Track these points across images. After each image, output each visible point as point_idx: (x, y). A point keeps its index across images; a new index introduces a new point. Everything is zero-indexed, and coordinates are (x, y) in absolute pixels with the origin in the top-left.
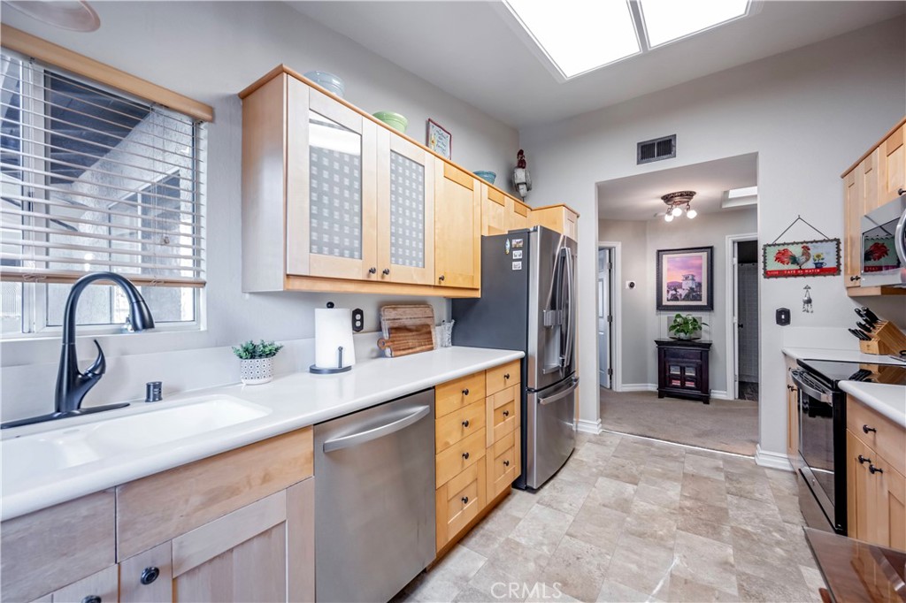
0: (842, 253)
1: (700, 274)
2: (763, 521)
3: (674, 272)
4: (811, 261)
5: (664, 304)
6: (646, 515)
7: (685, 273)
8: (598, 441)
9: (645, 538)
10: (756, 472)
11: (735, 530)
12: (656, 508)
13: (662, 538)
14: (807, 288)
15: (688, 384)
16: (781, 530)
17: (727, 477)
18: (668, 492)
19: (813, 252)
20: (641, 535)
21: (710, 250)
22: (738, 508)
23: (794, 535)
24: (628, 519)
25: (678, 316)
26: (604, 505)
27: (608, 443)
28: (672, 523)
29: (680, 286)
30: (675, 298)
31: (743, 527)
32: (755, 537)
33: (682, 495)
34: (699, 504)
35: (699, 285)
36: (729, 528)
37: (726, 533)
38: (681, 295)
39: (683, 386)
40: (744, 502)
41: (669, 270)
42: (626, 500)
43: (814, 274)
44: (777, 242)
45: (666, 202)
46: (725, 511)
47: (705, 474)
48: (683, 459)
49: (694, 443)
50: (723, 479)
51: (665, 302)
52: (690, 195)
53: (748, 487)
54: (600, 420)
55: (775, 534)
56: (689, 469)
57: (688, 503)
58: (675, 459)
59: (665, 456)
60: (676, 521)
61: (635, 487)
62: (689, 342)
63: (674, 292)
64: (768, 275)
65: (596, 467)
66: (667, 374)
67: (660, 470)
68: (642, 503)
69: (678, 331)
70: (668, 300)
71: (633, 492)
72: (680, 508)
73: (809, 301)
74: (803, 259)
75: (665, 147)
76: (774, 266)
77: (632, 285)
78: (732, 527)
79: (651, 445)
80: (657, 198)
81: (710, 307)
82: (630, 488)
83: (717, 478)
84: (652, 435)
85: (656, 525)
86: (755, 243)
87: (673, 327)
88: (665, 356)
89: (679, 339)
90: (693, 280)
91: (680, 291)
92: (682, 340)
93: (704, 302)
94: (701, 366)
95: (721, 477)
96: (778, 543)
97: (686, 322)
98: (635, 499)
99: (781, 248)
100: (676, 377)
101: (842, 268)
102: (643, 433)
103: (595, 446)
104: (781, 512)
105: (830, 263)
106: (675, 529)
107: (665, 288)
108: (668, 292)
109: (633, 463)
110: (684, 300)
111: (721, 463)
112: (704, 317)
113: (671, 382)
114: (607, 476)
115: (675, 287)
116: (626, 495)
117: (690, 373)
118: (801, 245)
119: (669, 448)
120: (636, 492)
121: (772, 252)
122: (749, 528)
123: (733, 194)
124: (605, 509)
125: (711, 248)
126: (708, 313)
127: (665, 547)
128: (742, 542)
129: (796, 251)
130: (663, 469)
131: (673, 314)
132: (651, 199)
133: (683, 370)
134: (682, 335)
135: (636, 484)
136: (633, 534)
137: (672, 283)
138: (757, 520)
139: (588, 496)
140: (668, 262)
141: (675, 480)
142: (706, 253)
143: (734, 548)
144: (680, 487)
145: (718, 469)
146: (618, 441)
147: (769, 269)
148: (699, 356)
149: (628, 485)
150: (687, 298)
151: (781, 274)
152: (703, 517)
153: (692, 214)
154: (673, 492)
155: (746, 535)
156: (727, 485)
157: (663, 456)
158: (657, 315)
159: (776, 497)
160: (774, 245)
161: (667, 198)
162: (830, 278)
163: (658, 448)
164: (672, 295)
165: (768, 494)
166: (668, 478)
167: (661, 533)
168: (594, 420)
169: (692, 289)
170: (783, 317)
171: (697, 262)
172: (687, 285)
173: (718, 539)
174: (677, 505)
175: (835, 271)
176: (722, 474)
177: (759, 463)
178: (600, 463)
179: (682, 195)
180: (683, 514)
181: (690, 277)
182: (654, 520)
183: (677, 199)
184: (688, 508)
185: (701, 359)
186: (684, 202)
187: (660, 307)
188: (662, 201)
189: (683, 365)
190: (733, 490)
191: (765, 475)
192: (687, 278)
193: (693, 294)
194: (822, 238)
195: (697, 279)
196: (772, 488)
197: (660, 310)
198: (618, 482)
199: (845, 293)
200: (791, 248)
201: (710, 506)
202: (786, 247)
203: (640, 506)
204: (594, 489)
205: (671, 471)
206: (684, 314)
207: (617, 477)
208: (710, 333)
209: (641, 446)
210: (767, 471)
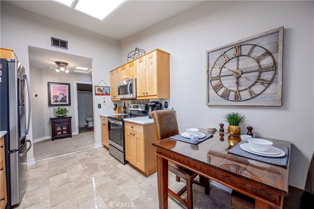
0: (110, 90)
1: (66, 93)
2: (105, 161)
3: (56, 91)
4: (105, 91)
5: (51, 104)
6: (77, 179)
7: (60, 92)
8: (36, 166)
9: (82, 185)
10: (96, 150)
11: (101, 167)
12: (78, 175)
13: (86, 181)
14: (104, 98)
15: (64, 132)
16: (109, 161)
17: (91, 155)
18: (79, 168)
19: (105, 89)
20: (80, 185)
21: (69, 85)
22: (98, 161)
23: (112, 160)
24: (72, 184)
25: (59, 108)
26: (59, 186)
27: (43, 165)
28: (86, 175)
29: (58, 97)
30: (56, 101)
31: (102, 165)
32: (106, 165)
33: (83, 167)
34: (89, 166)
35: (66, 97)
36: (100, 167)
37: (100, 169)
38: (59, 100)
39: (62, 133)
40: (99, 159)
41: (53, 90)
42: (66, 179)
43: (105, 95)
44: (98, 86)
45: (57, 64)
46: (96, 163)
47: (85, 157)
48: (76, 157)
49: (76, 150)
50: (90, 156)
51: (52, 103)
52: (67, 64)
53: (97, 155)
54: (34, 157)
55: (109, 162)
56: (80, 158)
57: (86, 167)
58: (73, 158)
59: (69, 158)
60: (87, 174)
61: (67, 173)
62: (63, 117)
63: (56, 99)
64: (96, 94)
65: (45, 176)
66: (56, 131)
67: (71, 163)
68: (73, 176)
69: (59, 114)
70: (53, 102)
71: (67, 175)
72: (85, 170)
73: (104, 102)
74: (103, 91)
75: (64, 44)
76: (97, 92)
77: (36, 96)
78: (100, 166)
79: (62, 157)
80: (53, 61)
81: (69, 104)
82: (65, 175)
83: (88, 157)
84: (60, 154)
85: (82, 179)
86: (92, 85)
87: (57, 112)
88: (54, 124)
89: (59, 117)
90: (63, 95)
91: (58, 99)
92: (60, 117)
93: (67, 103)
94: (69, 125)
95: (89, 156)
96: (111, 164)
97: (62, 110)
98: (69, 176)
99: (99, 87)
100: (59, 131)
101: (110, 94)
102: (56, 155)
103: (37, 169)
104: (107, 157)
105: (108, 93)
106: (88, 176)
107: (52, 98)
108: (53, 99)
109: (60, 166)
110: (60, 102)
111: (87, 152)
112: (67, 108)
113: (57, 134)
114: (52, 176)
115: (56, 97)
116: (65, 178)
117: (65, 128)
118: (103, 87)
119: (68, 156)
120: (68, 174)
121: (97, 88)
122: (104, 164)
123: (78, 68)
124: (61, 187)
125: (69, 84)
126: (69, 107)
127: (89, 183)
128: (105, 168)
129: (102, 88)
130: (72, 162)
131: (57, 107)
132: (51, 61)
133: (62, 128)
134: (61, 115)
135: (66, 172)
136: (77, 187)
137: (55, 95)
138: (104, 161)
139: (50, 188)
140: (53, 87)
141: (78, 163)
142: (67, 86)
143: (104, 171)
144: (81, 165)
145: (87, 154)
146: (47, 162)
147: (96, 93)
148: (68, 122)
149: (63, 174)
150: (61, 101)
151: (99, 94)
152: (92, 168)
153: (67, 71)
154: (80, 167)
155: (104, 166)
156: (92, 157)
157: (69, 159)
158: (48, 108)
159: (104, 154)
160: (97, 86)
161: (58, 63)
162: (108, 96)
163: (65, 157)
164: (55, 100)
165: (102, 154)
166: (75, 164)
167: (85, 180)
168: (32, 158)
169: (63, 98)
170: (99, 106)
171: (65, 88)
172: (61, 97)
173: (99, 171)
174: (84, 170)
175: (109, 94)
176: (89, 155)
177: (95, 148)
178: (45, 173)
179: (64, 63)
180: (87, 171)
181: (62, 94)
182: (80, 178)
183: (62, 64)
184: (87, 169)
185: (69, 123)
186: (64, 66)
187: (50, 105)
188: (55, 64)
189: (62, 126)
190: (94, 157)
191: (98, 150)
192: (61, 94)
193: (63, 100)
194: (107, 86)
195: (65, 95)
196: (102, 153)
197: (50, 106)
198: (59, 175)
199: (111, 100)
200: (101, 88)
201: (92, 165)
202: (100, 87)
203: (73, 177)
204: (50, 184)
205: (74, 162)
206: (61, 107)
207: (57, 174)
208: (70, 113)
209: (59, 159)
210: (98, 149)
